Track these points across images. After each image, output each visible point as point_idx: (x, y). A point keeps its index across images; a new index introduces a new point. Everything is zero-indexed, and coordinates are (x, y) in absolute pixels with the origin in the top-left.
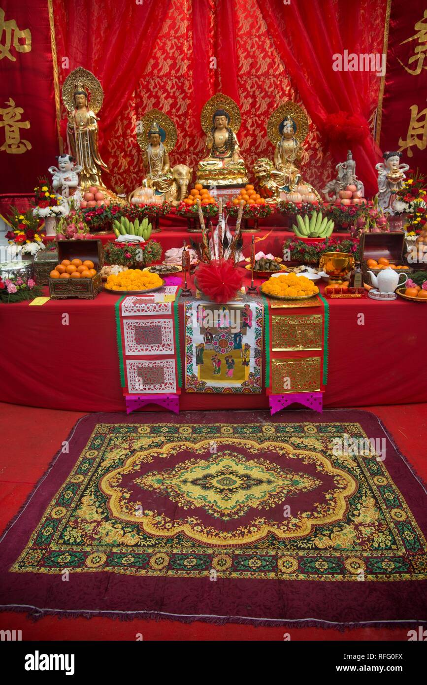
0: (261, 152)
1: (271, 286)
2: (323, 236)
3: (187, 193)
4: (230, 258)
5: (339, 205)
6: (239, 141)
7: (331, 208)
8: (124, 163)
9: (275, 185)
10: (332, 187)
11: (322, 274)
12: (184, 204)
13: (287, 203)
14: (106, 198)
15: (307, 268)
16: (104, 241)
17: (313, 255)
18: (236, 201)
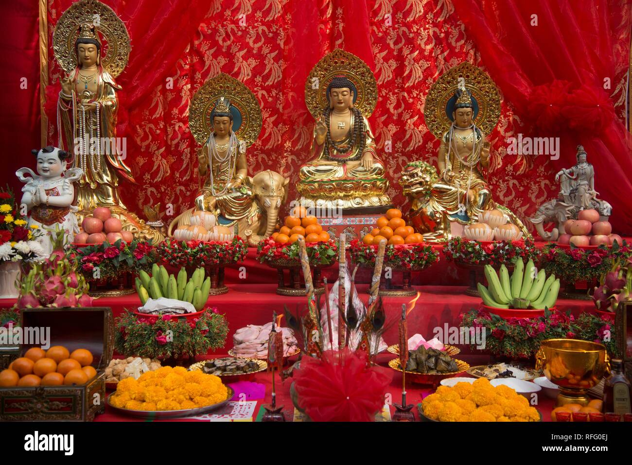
0: (413, 151)
1: (441, 405)
2: (539, 306)
3: (277, 222)
4: (360, 347)
5: (566, 247)
6: (374, 133)
7: (551, 252)
8: (163, 165)
9: (440, 208)
10: (550, 212)
11: (543, 381)
12: (272, 241)
13: (466, 241)
14: (126, 227)
15: (511, 369)
16: (118, 308)
17: (521, 342)
18: (370, 238)
